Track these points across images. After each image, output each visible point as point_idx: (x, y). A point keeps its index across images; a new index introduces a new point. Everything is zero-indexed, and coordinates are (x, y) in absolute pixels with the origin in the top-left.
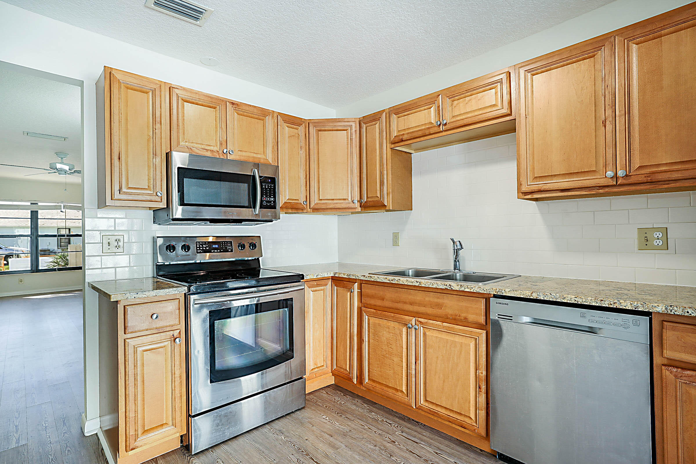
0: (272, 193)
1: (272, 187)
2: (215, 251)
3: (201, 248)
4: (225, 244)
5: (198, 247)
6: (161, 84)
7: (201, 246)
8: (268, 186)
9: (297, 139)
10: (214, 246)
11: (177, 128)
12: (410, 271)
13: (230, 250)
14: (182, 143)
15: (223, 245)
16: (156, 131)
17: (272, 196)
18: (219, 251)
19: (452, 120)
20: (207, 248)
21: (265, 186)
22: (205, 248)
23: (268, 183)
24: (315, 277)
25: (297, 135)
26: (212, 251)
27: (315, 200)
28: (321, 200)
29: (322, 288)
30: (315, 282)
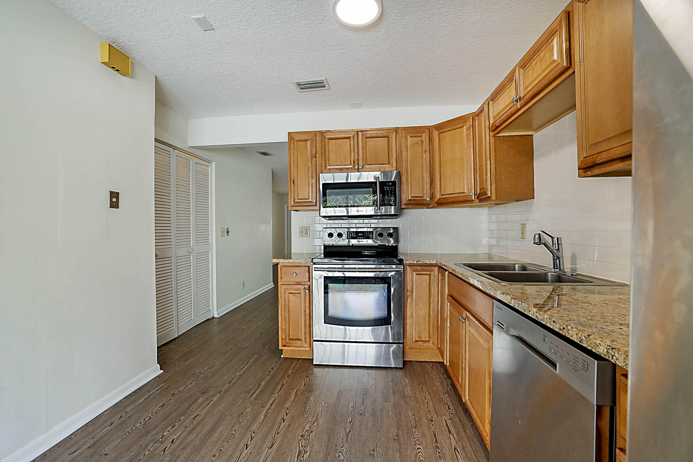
0: (393, 194)
1: (393, 188)
2: (360, 238)
3: (350, 236)
4: (368, 233)
5: (348, 235)
6: (315, 133)
7: (350, 234)
8: (389, 188)
9: (421, 145)
10: (360, 235)
11: (325, 158)
12: (517, 265)
13: (372, 238)
14: (328, 167)
15: (366, 234)
16: (313, 162)
17: (393, 195)
18: (363, 238)
19: (527, 91)
20: (355, 236)
21: (387, 189)
22: (353, 235)
23: (389, 186)
24: (415, 263)
25: (421, 141)
26: (358, 238)
27: (438, 196)
28: (443, 195)
29: (429, 273)
30: (419, 267)
